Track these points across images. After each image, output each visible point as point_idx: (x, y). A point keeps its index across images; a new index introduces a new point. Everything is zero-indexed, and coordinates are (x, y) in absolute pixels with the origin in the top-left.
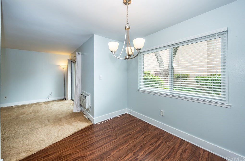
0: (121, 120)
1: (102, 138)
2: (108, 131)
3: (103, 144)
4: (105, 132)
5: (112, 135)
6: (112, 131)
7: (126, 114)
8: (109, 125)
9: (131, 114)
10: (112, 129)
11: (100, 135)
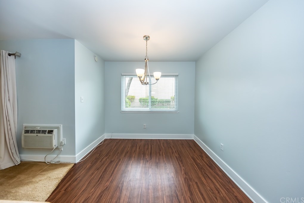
0: (106, 146)
1: (105, 167)
2: (104, 159)
3: (113, 169)
4: (102, 162)
5: (112, 160)
6: (108, 157)
7: (106, 140)
8: (99, 155)
9: (111, 138)
10: (107, 156)
11: (101, 166)
